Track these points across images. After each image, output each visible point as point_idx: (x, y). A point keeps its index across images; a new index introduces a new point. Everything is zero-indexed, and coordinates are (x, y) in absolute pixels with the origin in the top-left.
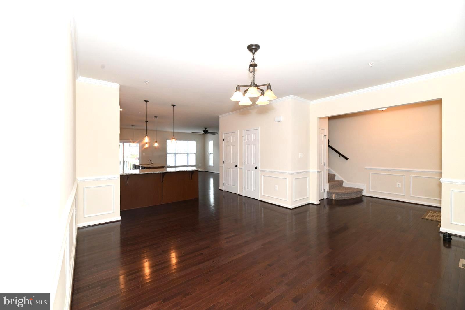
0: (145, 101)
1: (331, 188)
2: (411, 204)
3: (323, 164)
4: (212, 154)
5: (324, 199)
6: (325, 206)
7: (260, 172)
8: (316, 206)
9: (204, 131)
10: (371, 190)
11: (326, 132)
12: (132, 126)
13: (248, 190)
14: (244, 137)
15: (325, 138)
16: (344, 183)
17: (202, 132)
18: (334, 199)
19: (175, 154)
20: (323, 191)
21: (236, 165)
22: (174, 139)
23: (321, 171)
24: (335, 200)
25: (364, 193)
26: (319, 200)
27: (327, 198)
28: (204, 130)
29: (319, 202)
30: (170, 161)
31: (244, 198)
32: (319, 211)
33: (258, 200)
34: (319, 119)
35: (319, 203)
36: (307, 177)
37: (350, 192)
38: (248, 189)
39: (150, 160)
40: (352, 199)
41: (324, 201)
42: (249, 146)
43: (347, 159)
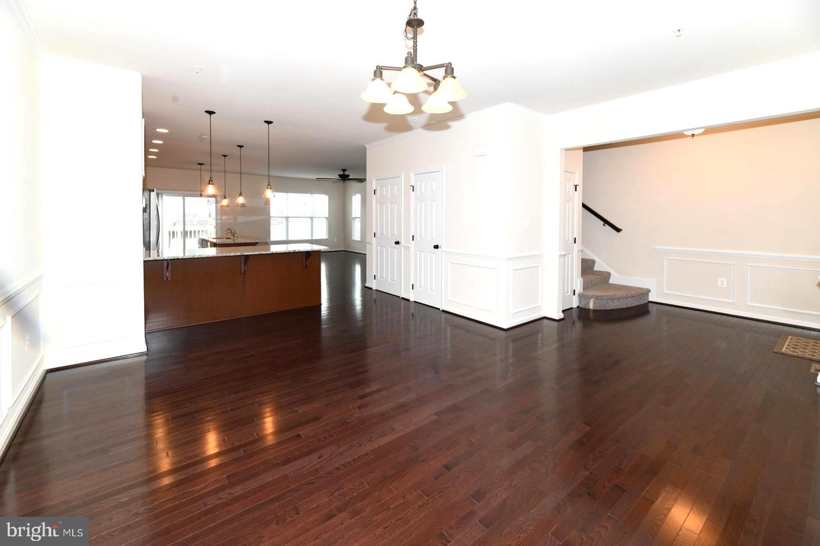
0: (206, 112)
1: (586, 287)
2: (747, 321)
3: (570, 241)
4: (359, 219)
5: (572, 308)
6: (574, 322)
7: (443, 255)
8: (556, 323)
9: (340, 176)
10: (665, 292)
11: (578, 179)
12: (199, 164)
13: (420, 289)
14: (413, 187)
15: (576, 190)
16: (611, 277)
17: (338, 178)
18: (591, 307)
19: (287, 218)
20: (570, 292)
21: (398, 241)
22: (270, 188)
23: (566, 255)
24: (594, 311)
25: (652, 297)
26: (563, 311)
27: (578, 307)
28: (342, 173)
29: (562, 314)
30: (277, 232)
31: (413, 305)
32: (561, 333)
33: (439, 309)
34: (564, 151)
35: (563, 317)
36: (539, 266)
37: (624, 295)
38: (420, 287)
39: (229, 229)
40: (627, 308)
41: (572, 312)
42: (423, 205)
43: (618, 230)
